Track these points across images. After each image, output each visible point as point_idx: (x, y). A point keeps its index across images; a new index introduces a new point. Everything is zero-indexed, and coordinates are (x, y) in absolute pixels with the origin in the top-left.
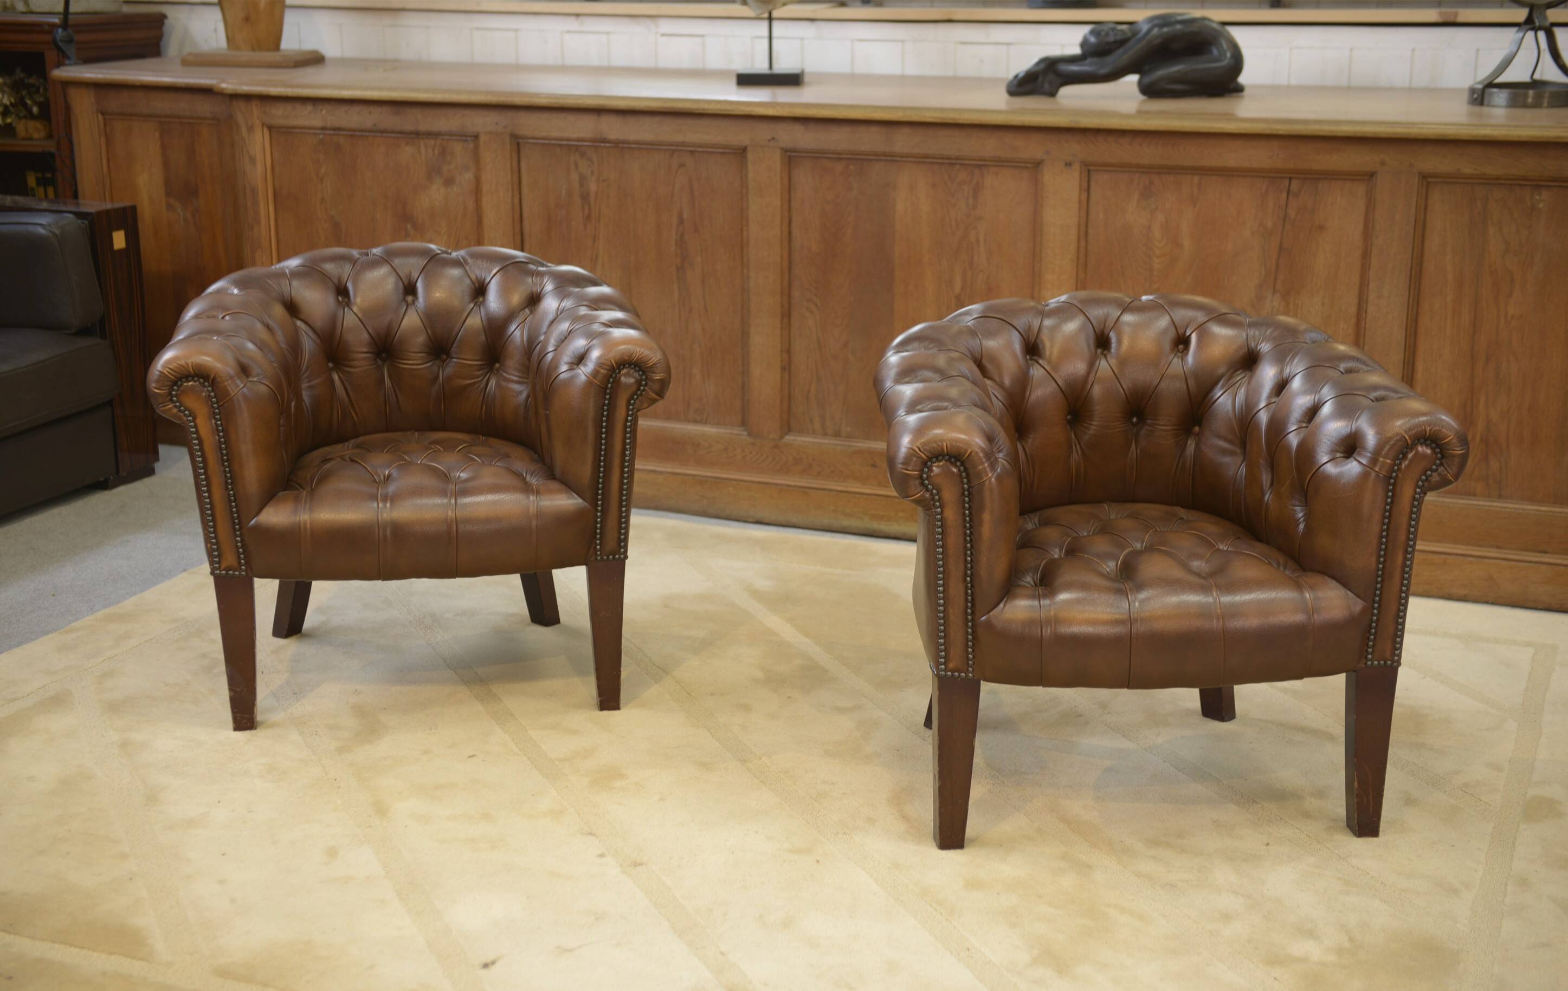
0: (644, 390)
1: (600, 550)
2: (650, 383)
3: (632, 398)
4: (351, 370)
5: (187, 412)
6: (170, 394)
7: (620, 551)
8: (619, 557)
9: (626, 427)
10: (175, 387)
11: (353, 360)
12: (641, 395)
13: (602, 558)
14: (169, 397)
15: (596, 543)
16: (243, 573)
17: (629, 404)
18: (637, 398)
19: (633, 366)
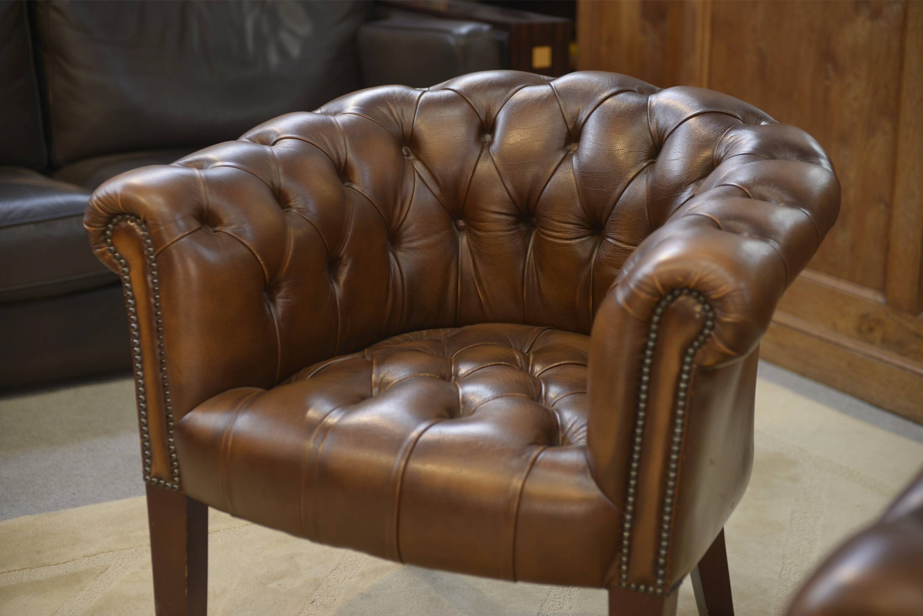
0: (709, 336)
1: (627, 572)
2: (718, 326)
3: (691, 345)
4: (479, 233)
5: (122, 261)
6: (104, 233)
7: (655, 582)
8: (655, 591)
9: (677, 389)
10: (110, 226)
11: (483, 221)
12: (705, 342)
13: (629, 586)
14: (102, 238)
15: (621, 560)
16: (176, 486)
17: (684, 353)
18: (700, 347)
19: (695, 294)
